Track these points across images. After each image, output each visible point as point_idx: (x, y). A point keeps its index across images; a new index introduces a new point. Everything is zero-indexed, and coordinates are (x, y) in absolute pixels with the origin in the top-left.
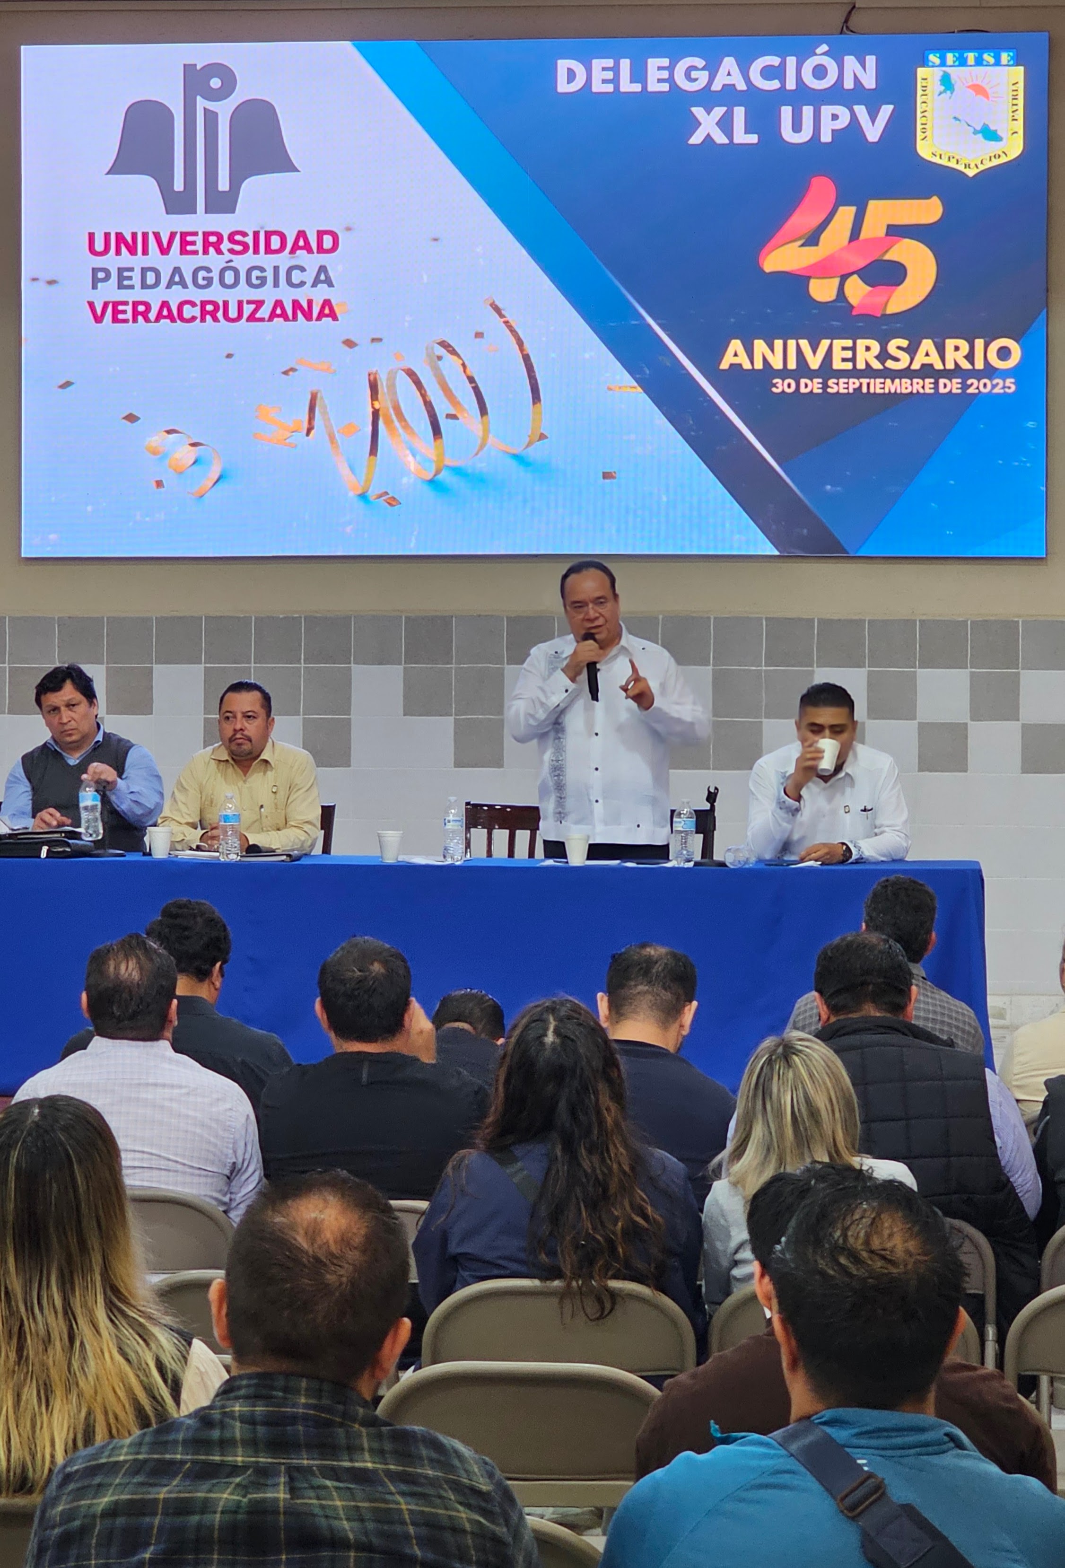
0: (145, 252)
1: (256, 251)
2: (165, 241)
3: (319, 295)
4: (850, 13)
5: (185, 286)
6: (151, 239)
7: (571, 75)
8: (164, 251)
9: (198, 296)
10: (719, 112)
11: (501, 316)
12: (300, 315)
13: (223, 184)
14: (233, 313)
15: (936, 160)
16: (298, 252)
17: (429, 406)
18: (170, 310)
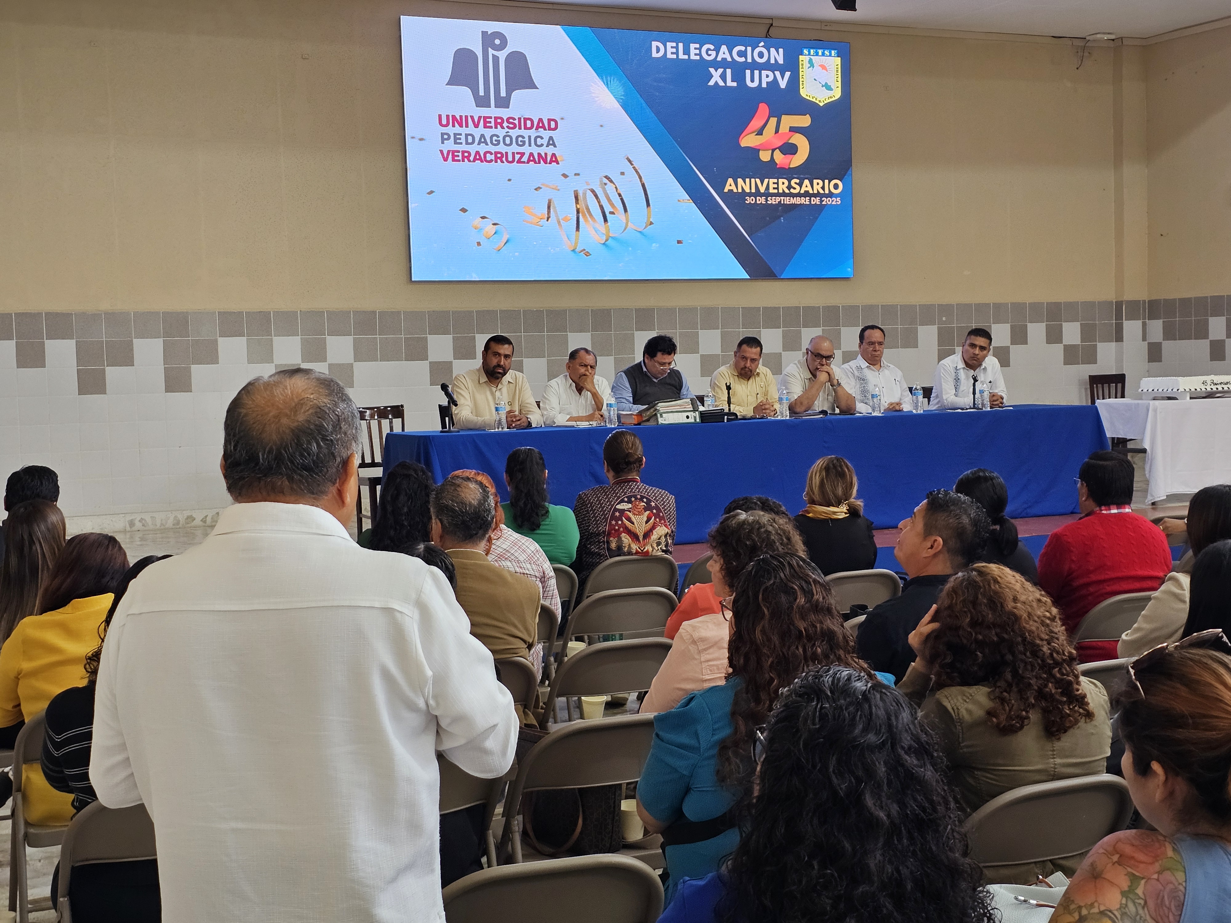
3: (550, 150)
4: (769, 28)
5: (487, 144)
7: (658, 50)
9: (493, 149)
10: (720, 71)
11: (632, 164)
13: (503, 94)
15: (808, 98)
17: (602, 207)
18: (480, 156)
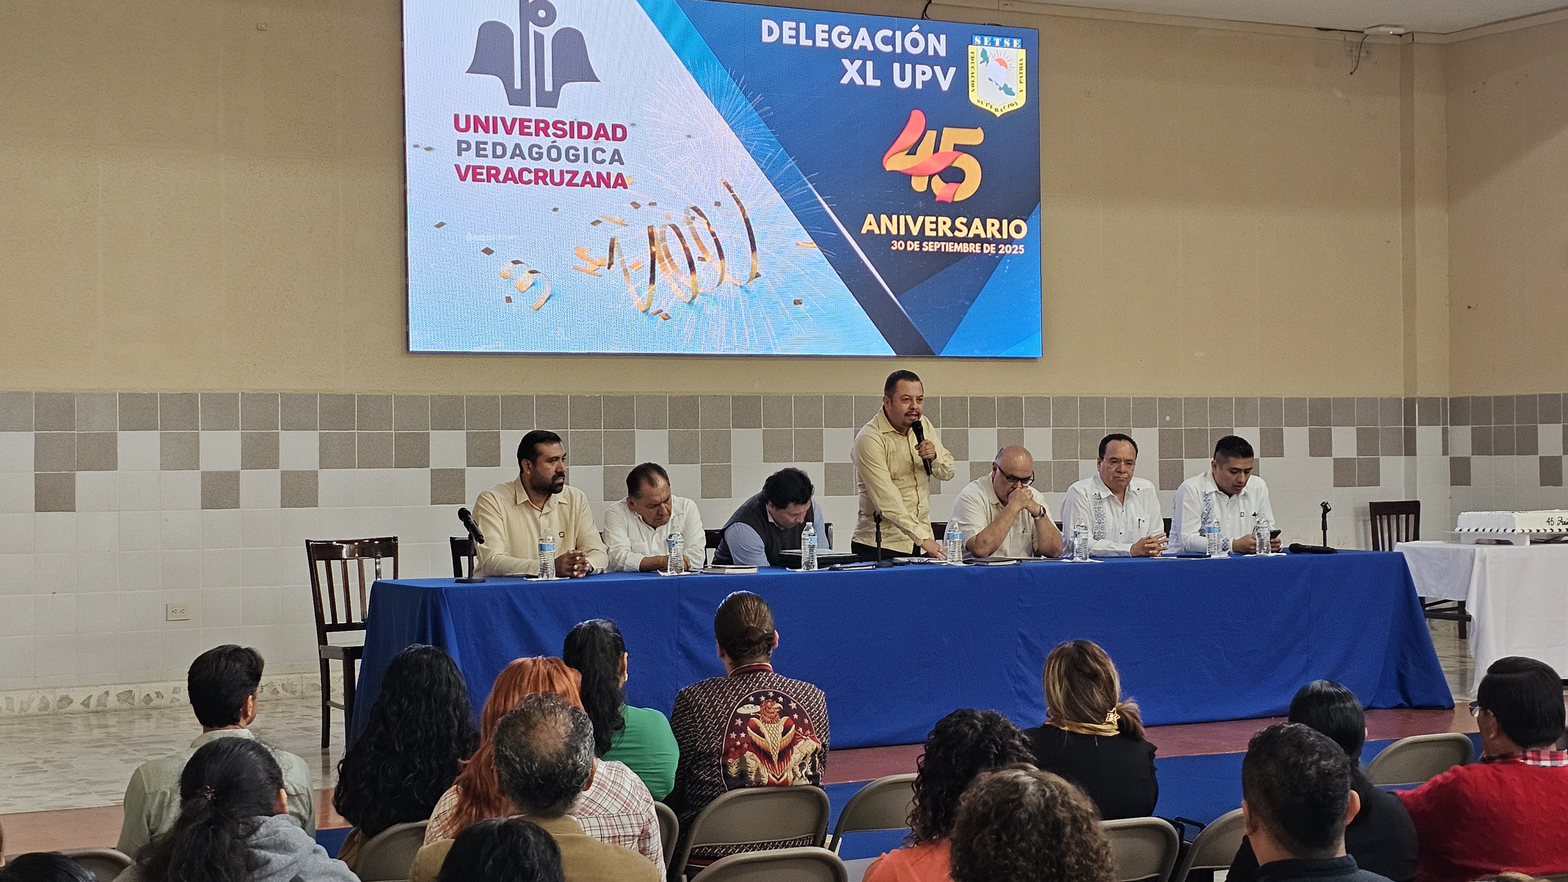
0: (495, 131)
1: (572, 136)
2: (509, 123)
3: (615, 169)
5: (523, 158)
6: (500, 123)
7: (771, 32)
8: (509, 132)
9: (533, 165)
10: (858, 63)
12: (602, 184)
13: (549, 87)
14: (557, 179)
15: (979, 105)
16: (600, 139)
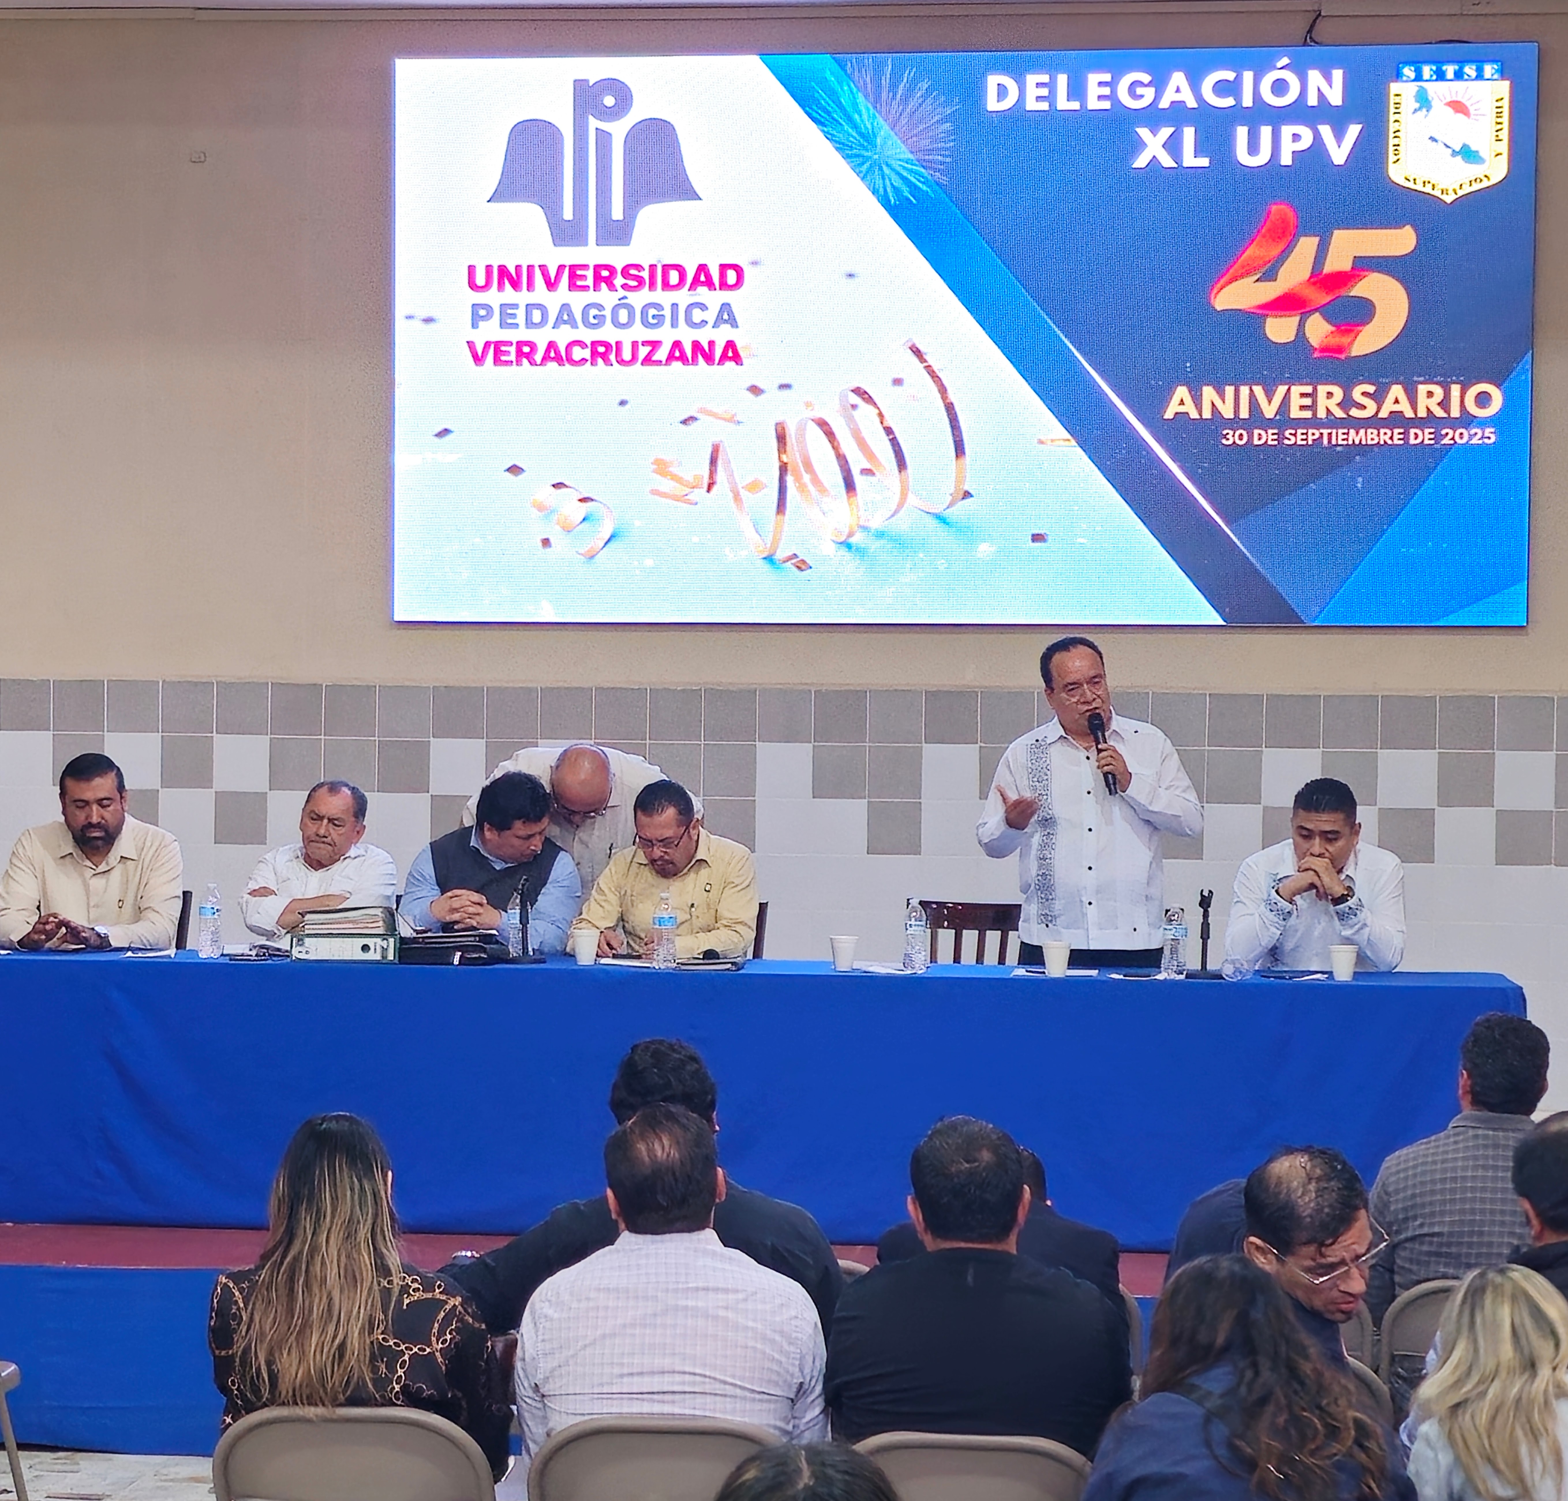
0: (531, 287)
1: (653, 287)
2: (553, 274)
3: (721, 336)
4: (1315, 21)
6: (538, 273)
7: (1002, 94)
8: (552, 286)
9: (588, 336)
10: (1166, 132)
11: (923, 360)
12: (700, 359)
13: (617, 213)
14: (627, 355)
15: (1410, 185)
16: (699, 288)
17: (842, 459)
18: (557, 352)
